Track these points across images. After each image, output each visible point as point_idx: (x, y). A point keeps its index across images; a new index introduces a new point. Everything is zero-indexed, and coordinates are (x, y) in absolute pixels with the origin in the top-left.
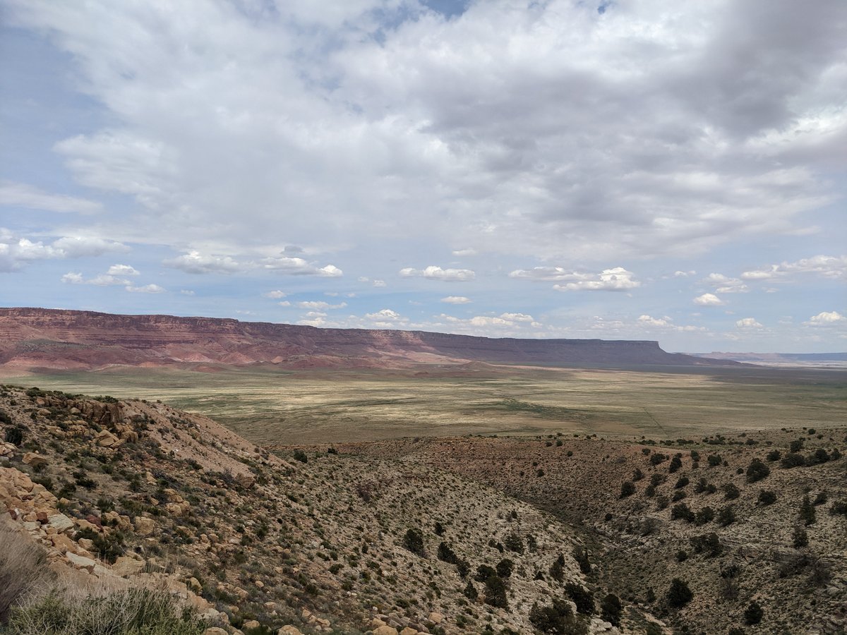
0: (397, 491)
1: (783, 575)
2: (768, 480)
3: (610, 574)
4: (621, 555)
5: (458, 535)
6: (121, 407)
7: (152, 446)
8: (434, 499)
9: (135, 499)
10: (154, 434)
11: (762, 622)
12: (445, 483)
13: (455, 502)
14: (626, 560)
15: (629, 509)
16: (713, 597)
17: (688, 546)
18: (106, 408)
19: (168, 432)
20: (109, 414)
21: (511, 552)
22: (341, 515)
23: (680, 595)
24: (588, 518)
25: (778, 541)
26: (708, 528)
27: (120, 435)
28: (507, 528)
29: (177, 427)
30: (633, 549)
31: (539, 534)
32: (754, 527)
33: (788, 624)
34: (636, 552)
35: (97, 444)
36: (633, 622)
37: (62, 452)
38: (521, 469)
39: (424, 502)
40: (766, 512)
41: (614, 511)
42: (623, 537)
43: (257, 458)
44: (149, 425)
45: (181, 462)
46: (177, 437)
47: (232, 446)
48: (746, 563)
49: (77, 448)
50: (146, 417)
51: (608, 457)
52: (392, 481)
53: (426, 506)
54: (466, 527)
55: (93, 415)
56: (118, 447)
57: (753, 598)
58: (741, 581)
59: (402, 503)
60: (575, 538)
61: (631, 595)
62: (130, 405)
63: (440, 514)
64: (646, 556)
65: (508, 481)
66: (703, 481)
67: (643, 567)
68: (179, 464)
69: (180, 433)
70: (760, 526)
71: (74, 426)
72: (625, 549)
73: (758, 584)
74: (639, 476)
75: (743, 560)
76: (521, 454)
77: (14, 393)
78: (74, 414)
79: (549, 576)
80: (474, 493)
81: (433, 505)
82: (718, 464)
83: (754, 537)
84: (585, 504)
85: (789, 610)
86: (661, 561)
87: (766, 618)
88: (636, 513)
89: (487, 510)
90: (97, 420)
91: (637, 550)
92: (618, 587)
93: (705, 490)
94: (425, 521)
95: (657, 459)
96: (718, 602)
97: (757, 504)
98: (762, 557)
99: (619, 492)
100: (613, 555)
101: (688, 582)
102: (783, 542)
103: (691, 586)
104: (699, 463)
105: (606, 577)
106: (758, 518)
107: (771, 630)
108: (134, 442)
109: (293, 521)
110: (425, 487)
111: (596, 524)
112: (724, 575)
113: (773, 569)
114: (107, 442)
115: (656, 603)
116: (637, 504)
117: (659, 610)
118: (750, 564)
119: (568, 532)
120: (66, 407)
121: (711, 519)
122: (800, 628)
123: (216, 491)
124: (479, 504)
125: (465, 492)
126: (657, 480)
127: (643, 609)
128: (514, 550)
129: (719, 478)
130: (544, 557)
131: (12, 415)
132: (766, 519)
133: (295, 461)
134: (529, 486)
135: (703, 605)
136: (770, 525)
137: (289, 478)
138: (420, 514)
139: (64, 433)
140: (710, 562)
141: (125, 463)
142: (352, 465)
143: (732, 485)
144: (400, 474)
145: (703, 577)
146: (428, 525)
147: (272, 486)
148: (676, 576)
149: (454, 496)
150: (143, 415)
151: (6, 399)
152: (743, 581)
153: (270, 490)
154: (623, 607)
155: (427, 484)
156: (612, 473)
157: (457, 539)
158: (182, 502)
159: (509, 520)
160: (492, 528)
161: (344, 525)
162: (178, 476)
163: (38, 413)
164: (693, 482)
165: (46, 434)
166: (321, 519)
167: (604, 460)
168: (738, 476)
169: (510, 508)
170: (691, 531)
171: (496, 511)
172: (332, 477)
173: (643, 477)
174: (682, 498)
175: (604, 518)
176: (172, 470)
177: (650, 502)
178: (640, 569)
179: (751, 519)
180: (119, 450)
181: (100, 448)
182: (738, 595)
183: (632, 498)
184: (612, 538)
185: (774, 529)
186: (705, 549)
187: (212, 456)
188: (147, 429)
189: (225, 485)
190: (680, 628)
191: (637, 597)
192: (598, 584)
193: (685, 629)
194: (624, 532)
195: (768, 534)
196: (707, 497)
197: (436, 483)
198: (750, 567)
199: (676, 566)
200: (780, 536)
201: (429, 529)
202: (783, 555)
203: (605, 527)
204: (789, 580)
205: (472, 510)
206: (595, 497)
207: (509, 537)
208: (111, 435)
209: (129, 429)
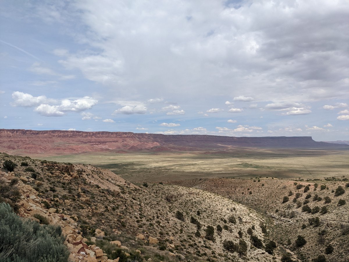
0: (185, 199)
1: (344, 234)
2: (344, 195)
3: (274, 233)
4: (280, 226)
5: (207, 216)
6: (74, 167)
7: (84, 180)
8: (200, 202)
9: (69, 196)
10: (84, 176)
11: (333, 253)
12: (206, 196)
13: (209, 204)
14: (282, 228)
15: (286, 207)
16: (315, 243)
17: (308, 222)
18: (67, 167)
19: (90, 175)
20: (68, 169)
21: (231, 223)
22: (153, 206)
23: (301, 242)
24: (269, 211)
25: (343, 220)
26: (317, 215)
27: (72, 176)
28: (230, 214)
29: (94, 173)
30: (285, 224)
31: (245, 217)
32: (334, 215)
33: (343, 254)
34: (287, 225)
35: (63, 179)
36: (280, 252)
37: (50, 181)
38: (243, 191)
39: (196, 203)
40: (341, 208)
41: (279, 208)
42: (282, 219)
43: (125, 185)
44: (83, 173)
45: (93, 186)
46: (93, 177)
47: (116, 180)
48: (330, 229)
49: (56, 180)
50: (82, 170)
51: (279, 186)
52: (183, 195)
53: (196, 204)
54: (212, 213)
55: (63, 169)
56: (70, 180)
57: (330, 243)
58: (326, 236)
59: (185, 203)
60: (262, 219)
61: (282, 242)
62: (77, 166)
63: (202, 208)
64: (290, 226)
65: (237, 196)
66: (316, 196)
67: (288, 231)
69: (94, 175)
70: (337, 214)
71: (56, 173)
72: (282, 224)
73: (333, 238)
74: (291, 194)
75: (328, 228)
76: (243, 185)
77: (37, 162)
78: (56, 169)
79: (247, 233)
80: (218, 200)
81: (199, 204)
82: (324, 189)
83: (334, 218)
84: (268, 205)
85: (344, 248)
86: (296, 228)
87: (335, 251)
88: (288, 209)
89: (223, 207)
90: (64, 171)
91: (287, 224)
92: (277, 239)
93: (317, 200)
94: (194, 210)
95: (299, 187)
96: (316, 245)
97: (338, 205)
98: (336, 227)
99: (282, 200)
100: (277, 226)
101: (305, 237)
102: (345, 220)
103: (306, 239)
104: (317, 188)
105: (272, 235)
106: (336, 210)
107: (336, 256)
108: (77, 179)
109: (132, 207)
110: (197, 197)
111: (272, 214)
112: (319, 234)
113: (340, 232)
114: (66, 178)
115: (291, 245)
116: (289, 205)
117: (292, 248)
118: (331, 229)
119: (259, 217)
120: (54, 166)
121: (318, 211)
122: (348, 255)
123: (104, 195)
124: (219, 204)
125: (214, 200)
126: (298, 196)
127: (286, 248)
128: (232, 222)
129: (324, 194)
130: (246, 226)
131: (35, 169)
132: (340, 211)
133: (143, 187)
134: (245, 198)
135: (310, 246)
136: (341, 214)
137: (136, 192)
138: (193, 207)
139: (52, 175)
140: (315, 229)
141: (72, 185)
142: (167, 188)
143: (328, 197)
144: (187, 192)
145: (311, 235)
146: (194, 212)
147: (127, 194)
148: (301, 235)
149: (209, 201)
150: (81, 169)
151: (34, 164)
152: (327, 237)
153: (126, 196)
154: (277, 247)
155: (198, 196)
156: (280, 193)
157: (207, 217)
159: (232, 211)
160: (224, 214)
161: (153, 209)
162: (90, 190)
163: (44, 169)
164: (313, 195)
165: (46, 175)
166: (143, 206)
167: (277, 187)
168: (332, 194)
169: (233, 206)
170: (310, 216)
171: (226, 208)
172: (157, 193)
173: (293, 194)
174: (307, 203)
175: (275, 211)
176: (89, 188)
177: (294, 205)
178: (287, 232)
179: (334, 211)
180: (70, 181)
181: (64, 180)
182: (324, 242)
183: (288, 203)
184: (278, 219)
185: (343, 215)
186: (314, 224)
187: (106, 184)
188: (82, 174)
189: (108, 193)
190: (300, 255)
191: (284, 243)
192: (268, 237)
193: (302, 255)
194: (283, 217)
195: (340, 217)
196: (318, 202)
197: (202, 196)
198: (331, 231)
199: (301, 230)
200: (344, 218)
201: (194, 213)
202: (344, 226)
203: (275, 215)
204: (346, 236)
205: (216, 207)
206: (272, 202)
207: (230, 218)
208: (68, 176)
209: (75, 174)
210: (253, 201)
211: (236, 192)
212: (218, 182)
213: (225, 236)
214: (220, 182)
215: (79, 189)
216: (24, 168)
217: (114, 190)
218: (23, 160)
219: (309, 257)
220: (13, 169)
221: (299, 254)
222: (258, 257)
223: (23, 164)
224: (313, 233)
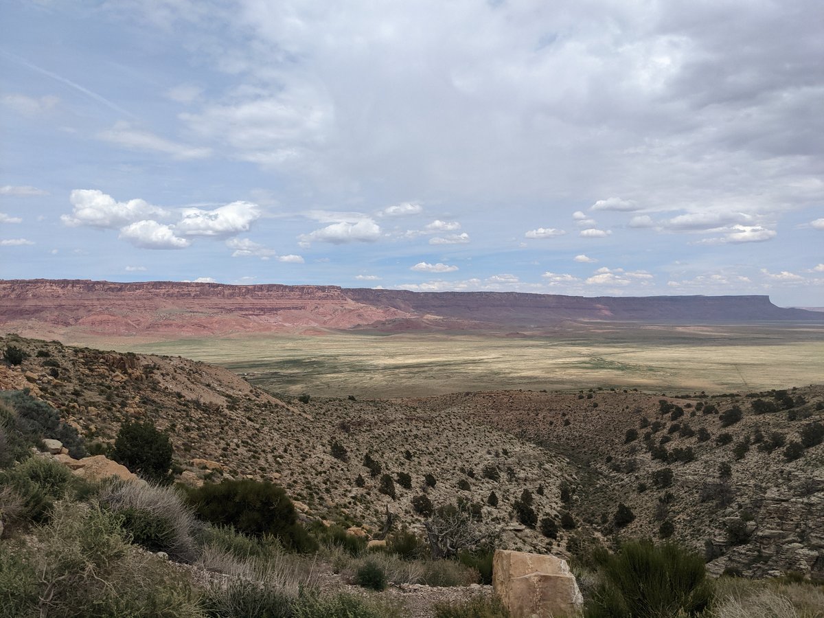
1: (703, 501)
2: (737, 425)
3: (586, 503)
4: (605, 489)
6: (138, 359)
7: (153, 383)
8: (428, 436)
10: (157, 376)
11: (672, 535)
12: (449, 425)
13: (449, 440)
14: (606, 493)
15: (627, 452)
16: (648, 519)
17: (652, 480)
18: (123, 359)
19: (168, 375)
20: (124, 363)
23: (625, 518)
24: (595, 461)
26: (675, 465)
27: (129, 375)
28: (490, 462)
30: (615, 484)
32: (702, 464)
34: (616, 487)
35: (112, 380)
38: (551, 419)
40: (718, 451)
41: (616, 454)
43: (247, 396)
44: (155, 371)
45: (170, 394)
46: (174, 378)
47: (231, 387)
51: (627, 408)
52: (393, 422)
54: (446, 458)
55: (113, 363)
56: (124, 382)
57: (675, 519)
59: (389, 436)
60: (572, 476)
61: (592, 518)
62: (145, 358)
65: (538, 430)
68: (168, 394)
69: (178, 376)
70: (707, 462)
71: (98, 370)
72: (610, 484)
73: (684, 508)
74: (645, 424)
75: (682, 489)
76: (554, 406)
77: (67, 350)
78: (101, 363)
82: (711, 413)
84: (597, 448)
85: (694, 527)
86: (629, 492)
87: (676, 533)
88: (630, 455)
89: (479, 447)
90: (116, 366)
91: (618, 485)
93: (686, 435)
95: (666, 409)
96: (650, 522)
97: (717, 445)
98: (695, 487)
99: (625, 438)
101: (635, 508)
103: (634, 512)
104: (698, 412)
106: (709, 455)
108: (141, 380)
110: (424, 427)
111: (599, 465)
112: (662, 501)
113: (699, 496)
114: (117, 379)
115: (607, 524)
116: (635, 448)
117: (607, 530)
118: (685, 492)
120: (97, 358)
121: (680, 458)
123: (184, 409)
126: (657, 427)
127: (595, 529)
128: (491, 478)
129: (704, 424)
130: (524, 486)
133: (297, 402)
134: (555, 434)
135: (639, 524)
138: (402, 445)
139: (91, 373)
140: (659, 492)
141: (125, 391)
144: (404, 417)
146: (402, 452)
147: (239, 411)
149: (451, 435)
150: (153, 364)
151: (60, 354)
152: (674, 506)
153: (236, 414)
154: (579, 527)
155: (426, 425)
156: (627, 421)
157: (427, 464)
159: (497, 455)
160: (476, 461)
161: (286, 438)
162: (160, 400)
163: (77, 362)
165: (79, 373)
166: (265, 432)
167: (623, 410)
169: (507, 447)
171: (488, 449)
173: (649, 425)
174: (667, 441)
175: (606, 460)
176: (160, 397)
177: (644, 446)
179: (705, 457)
180: (124, 384)
181: (112, 382)
182: (666, 517)
183: (633, 443)
184: (605, 476)
186: (660, 482)
187: (199, 391)
188: (153, 373)
189: (195, 407)
191: (595, 520)
194: (615, 471)
196: (685, 440)
198: (684, 495)
199: (636, 496)
201: (401, 455)
202: (709, 485)
203: (604, 468)
204: (706, 505)
205: (462, 447)
206: (606, 442)
207: (488, 468)
208: (121, 375)
209: (138, 372)
210: (569, 439)
211: (537, 420)
212: (503, 399)
214: (506, 400)
215: (138, 397)
216: (42, 359)
217: (211, 403)
218: (43, 347)
220: (21, 361)
223: (41, 354)
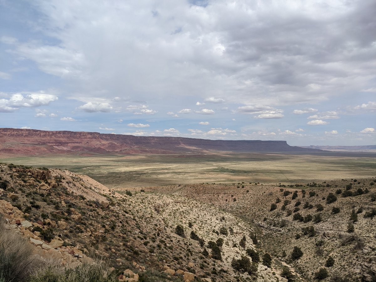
0: (171, 208)
1: (343, 245)
2: (336, 202)
3: (266, 244)
4: (271, 236)
5: (199, 228)
6: (50, 172)
7: (64, 189)
8: (188, 212)
9: (57, 213)
10: (64, 184)
11: (334, 265)
12: (193, 204)
13: (197, 213)
14: (273, 238)
15: (274, 216)
16: (312, 255)
17: (301, 232)
18: (43, 172)
19: (71, 183)
20: (45, 175)
21: (222, 235)
22: (148, 219)
23: (297, 254)
24: (256, 220)
25: (341, 230)
26: (310, 224)
27: (49, 184)
28: (220, 225)
29: (75, 181)
30: (276, 233)
31: (234, 227)
32: (330, 224)
33: (346, 266)
34: (278, 235)
35: (40, 188)
36: (276, 266)
37: (24, 192)
38: (226, 198)
39: (184, 213)
40: (336, 217)
41: (268, 217)
42: (272, 228)
43: (110, 194)
44: (62, 180)
45: (77, 196)
46: (75, 185)
47: (99, 189)
48: (327, 239)
49: (31, 190)
50: (61, 176)
51: (265, 193)
52: (169, 204)
53: (184, 215)
54: (202, 224)
55: (37, 176)
57: (330, 255)
58: (324, 247)
59: (174, 214)
60: (250, 228)
61: (275, 254)
62: (54, 171)
63: (191, 218)
64: (282, 236)
65: (220, 204)
66: (307, 203)
67: (281, 241)
68: (76, 197)
69: (76, 183)
70: (333, 223)
71: (29, 181)
72: (273, 233)
73: (332, 249)
74: (278, 201)
75: (325, 238)
76: (226, 191)
77: (3, 166)
78: (29, 175)
79: (239, 245)
80: (206, 209)
81: (188, 214)
82: (314, 196)
83: (330, 228)
84: (255, 213)
85: (346, 260)
86: (289, 238)
87: (336, 263)
88: (277, 217)
89: (211, 216)
90: (39, 178)
92: (270, 250)
93: (308, 207)
95: (287, 194)
96: (314, 257)
97: (331, 213)
98: (334, 237)
99: (270, 208)
100: (268, 236)
101: (301, 248)
102: (343, 230)
103: (302, 250)
104: (305, 195)
105: (264, 246)
106: (332, 219)
107: (338, 269)
108: (56, 188)
109: (127, 222)
110: (184, 206)
111: (260, 222)
112: (317, 245)
113: (339, 242)
114: (43, 188)
115: (287, 257)
116: (278, 213)
117: (288, 260)
119: (247, 226)
120: (25, 172)
121: (311, 220)
122: (351, 268)
123: (93, 209)
124: (208, 214)
125: (202, 208)
126: (286, 203)
127: (281, 260)
128: (224, 234)
129: (314, 202)
130: (237, 237)
131: (2, 176)
132: (335, 220)
133: (126, 195)
134: (229, 205)
135: (308, 258)
136: (337, 222)
137: (124, 203)
138: (182, 218)
139: (25, 184)
140: (310, 239)
141: (52, 197)
142: (151, 197)
143: (320, 205)
144: (173, 201)
145: (307, 246)
146: (185, 223)
147: (117, 207)
148: (296, 245)
149: (196, 210)
150: (59, 175)
153: (116, 209)
154: (272, 259)
156: (267, 200)
157: (199, 230)
158: (78, 214)
159: (221, 221)
160: (214, 224)
161: (149, 224)
162: (75, 203)
163: (13, 175)
164: (303, 203)
166: (139, 221)
167: (263, 194)
168: (323, 201)
169: (222, 215)
170: (302, 225)
171: (215, 217)
172: (143, 202)
173: (281, 201)
174: (298, 211)
175: (263, 219)
176: (73, 200)
177: (284, 212)
178: (279, 242)
179: (329, 220)
180: (49, 191)
181: (41, 190)
182: (323, 254)
183: (276, 211)
184: (267, 229)
185: (339, 224)
186: (308, 233)
187: (90, 193)
188: (61, 182)
189: (96, 206)
190: (297, 268)
191: (278, 255)
192: (261, 249)
193: (300, 268)
194: (272, 226)
195: (337, 226)
196: (309, 210)
197: (189, 204)
198: (328, 241)
199: (296, 241)
200: (342, 227)
201: (186, 225)
202: (343, 236)
203: (263, 224)
204: (346, 247)
205: (204, 217)
206: (259, 210)
207: (221, 228)
208: (46, 184)
209: (53, 182)
210: (237, 208)
211: (219, 199)
213: (227, 252)
214: (201, 189)
215: (63, 201)
219: (308, 271)
221: (297, 266)
222: (262, 275)
224: (309, 244)
